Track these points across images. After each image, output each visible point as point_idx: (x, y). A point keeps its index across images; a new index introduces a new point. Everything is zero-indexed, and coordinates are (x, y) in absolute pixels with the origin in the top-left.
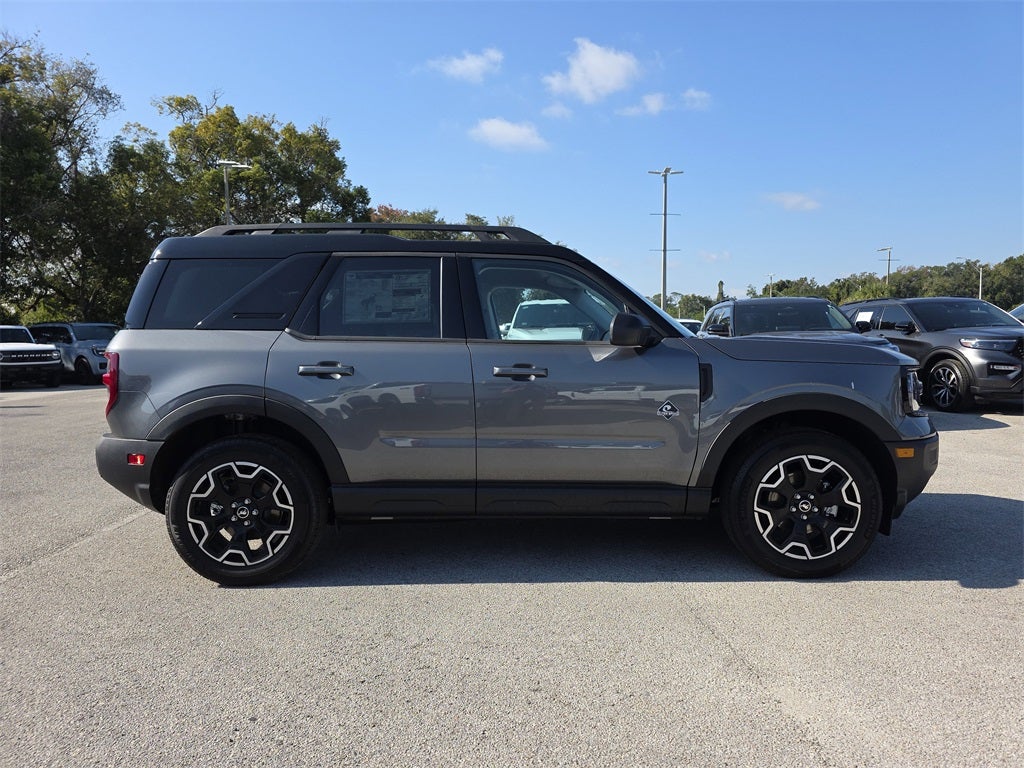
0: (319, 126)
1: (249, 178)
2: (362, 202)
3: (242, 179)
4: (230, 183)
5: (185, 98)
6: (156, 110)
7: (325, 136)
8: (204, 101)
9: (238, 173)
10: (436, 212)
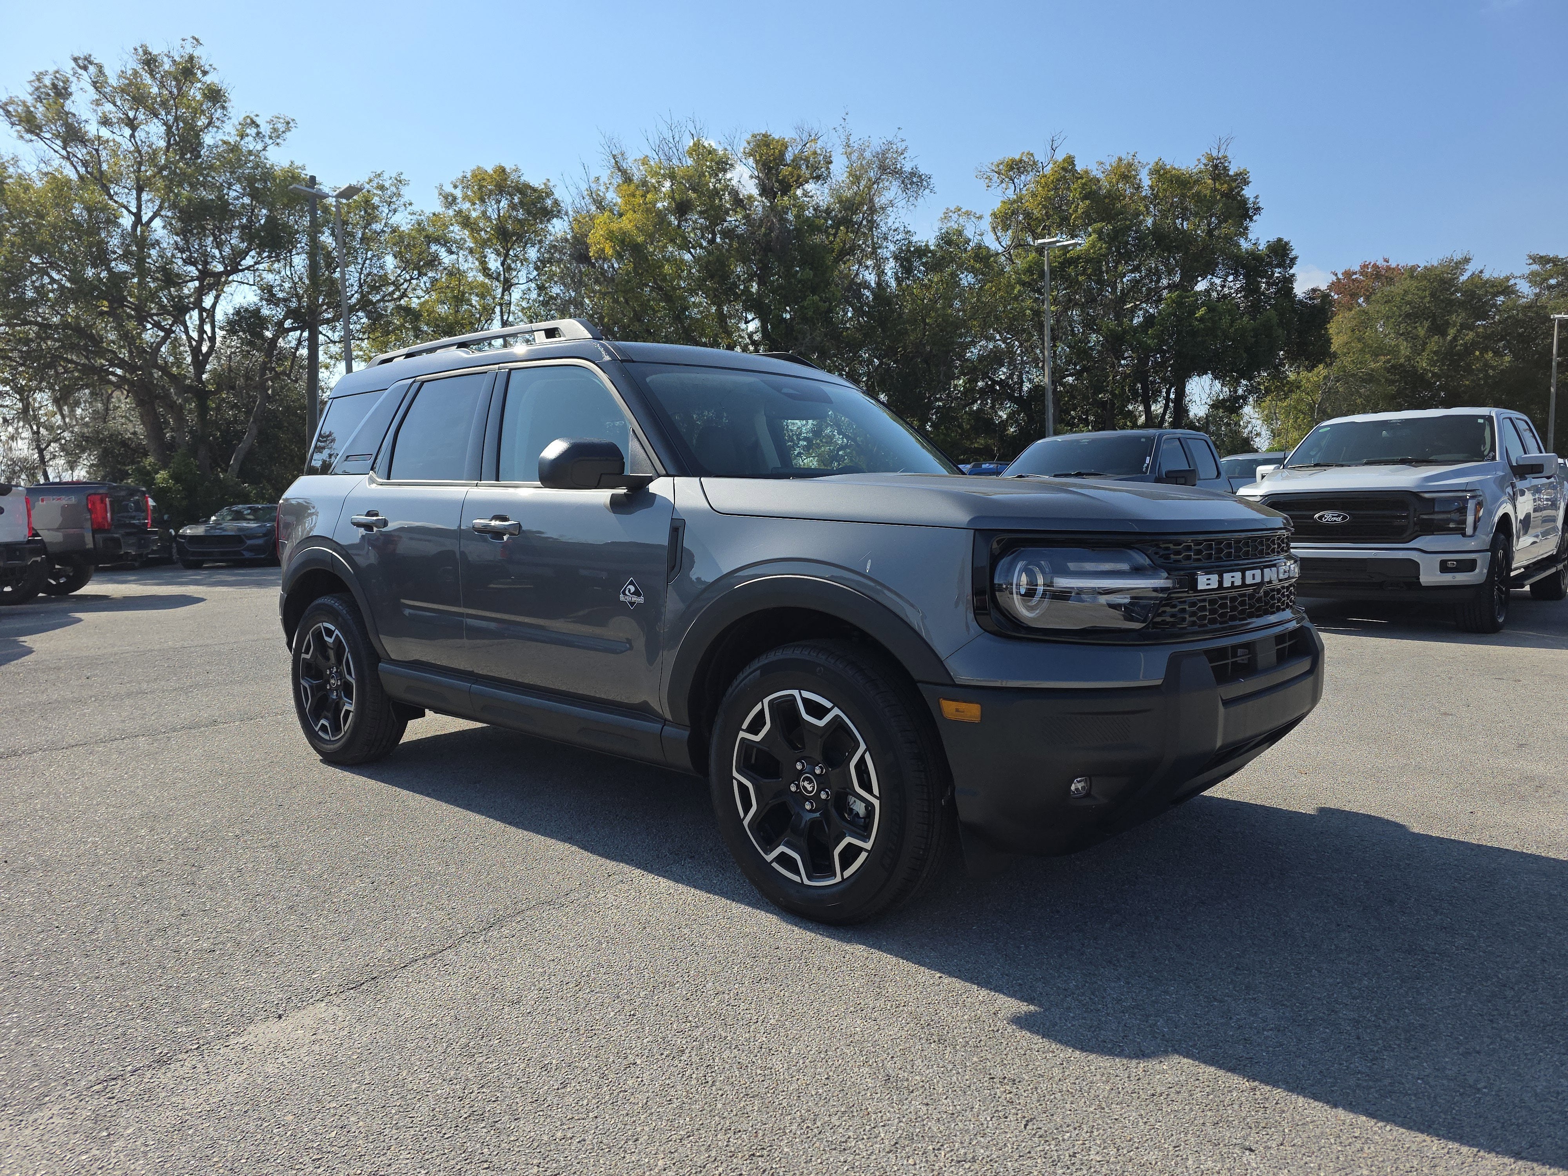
0: (1215, 154)
1: (1079, 257)
2: (1279, 266)
3: (1073, 261)
4: (1052, 271)
5: (1017, 157)
6: (983, 183)
7: (1225, 168)
8: (1041, 157)
9: (1065, 254)
10: (1467, 260)
